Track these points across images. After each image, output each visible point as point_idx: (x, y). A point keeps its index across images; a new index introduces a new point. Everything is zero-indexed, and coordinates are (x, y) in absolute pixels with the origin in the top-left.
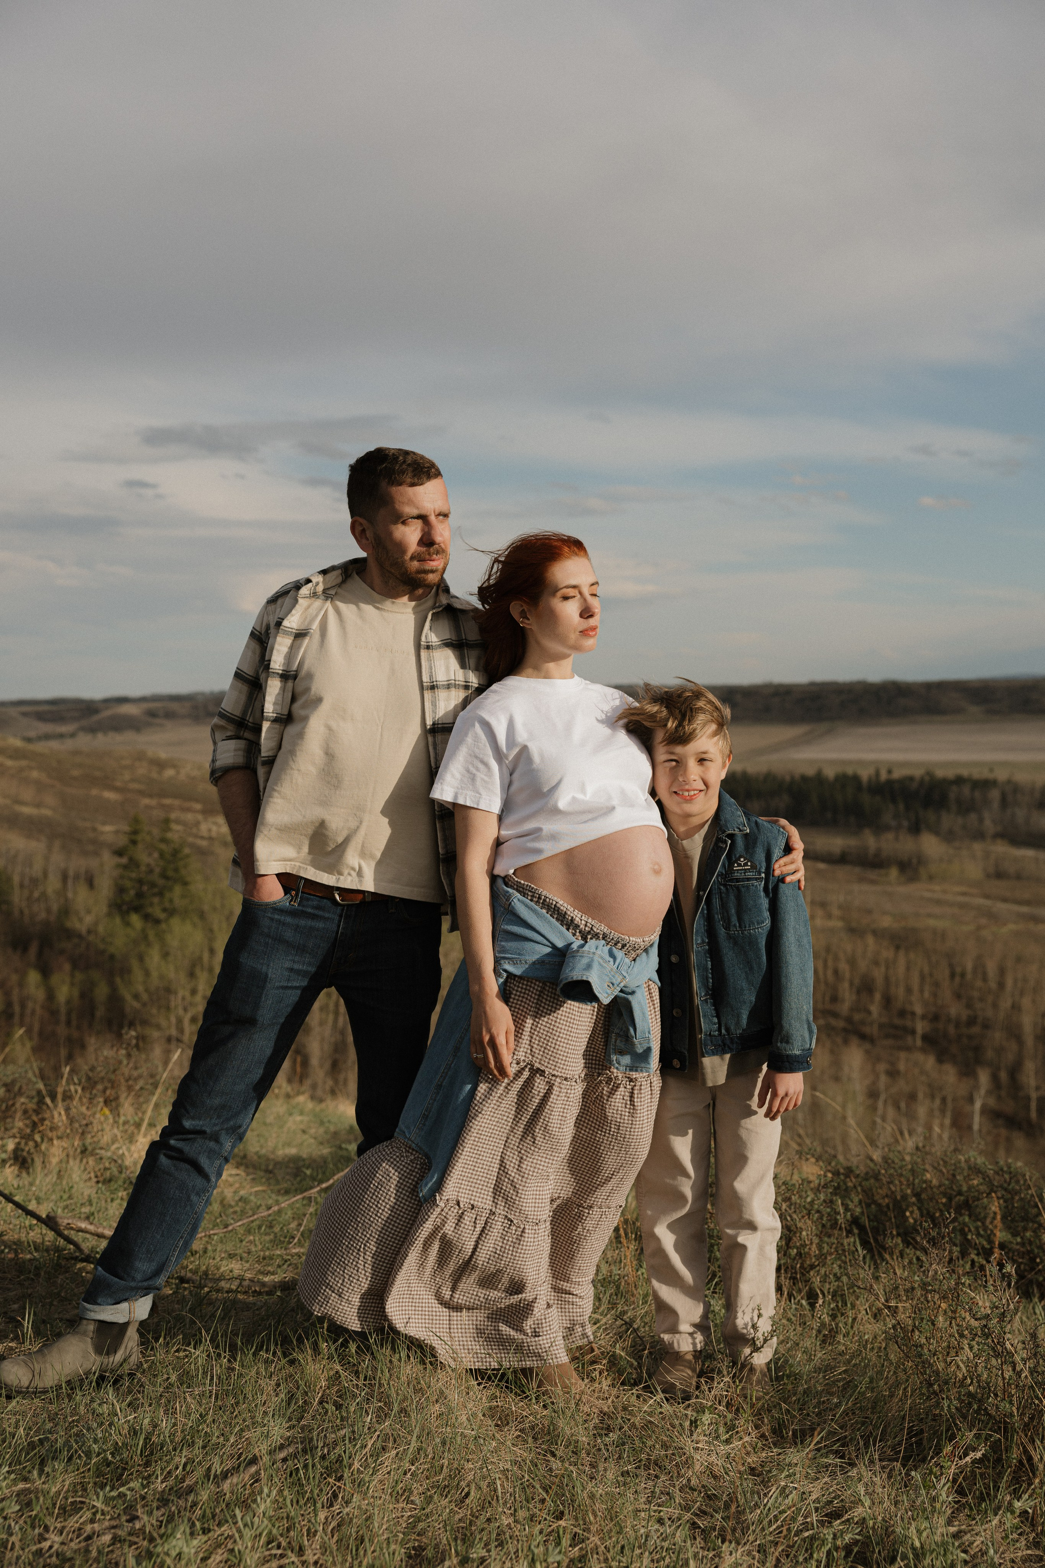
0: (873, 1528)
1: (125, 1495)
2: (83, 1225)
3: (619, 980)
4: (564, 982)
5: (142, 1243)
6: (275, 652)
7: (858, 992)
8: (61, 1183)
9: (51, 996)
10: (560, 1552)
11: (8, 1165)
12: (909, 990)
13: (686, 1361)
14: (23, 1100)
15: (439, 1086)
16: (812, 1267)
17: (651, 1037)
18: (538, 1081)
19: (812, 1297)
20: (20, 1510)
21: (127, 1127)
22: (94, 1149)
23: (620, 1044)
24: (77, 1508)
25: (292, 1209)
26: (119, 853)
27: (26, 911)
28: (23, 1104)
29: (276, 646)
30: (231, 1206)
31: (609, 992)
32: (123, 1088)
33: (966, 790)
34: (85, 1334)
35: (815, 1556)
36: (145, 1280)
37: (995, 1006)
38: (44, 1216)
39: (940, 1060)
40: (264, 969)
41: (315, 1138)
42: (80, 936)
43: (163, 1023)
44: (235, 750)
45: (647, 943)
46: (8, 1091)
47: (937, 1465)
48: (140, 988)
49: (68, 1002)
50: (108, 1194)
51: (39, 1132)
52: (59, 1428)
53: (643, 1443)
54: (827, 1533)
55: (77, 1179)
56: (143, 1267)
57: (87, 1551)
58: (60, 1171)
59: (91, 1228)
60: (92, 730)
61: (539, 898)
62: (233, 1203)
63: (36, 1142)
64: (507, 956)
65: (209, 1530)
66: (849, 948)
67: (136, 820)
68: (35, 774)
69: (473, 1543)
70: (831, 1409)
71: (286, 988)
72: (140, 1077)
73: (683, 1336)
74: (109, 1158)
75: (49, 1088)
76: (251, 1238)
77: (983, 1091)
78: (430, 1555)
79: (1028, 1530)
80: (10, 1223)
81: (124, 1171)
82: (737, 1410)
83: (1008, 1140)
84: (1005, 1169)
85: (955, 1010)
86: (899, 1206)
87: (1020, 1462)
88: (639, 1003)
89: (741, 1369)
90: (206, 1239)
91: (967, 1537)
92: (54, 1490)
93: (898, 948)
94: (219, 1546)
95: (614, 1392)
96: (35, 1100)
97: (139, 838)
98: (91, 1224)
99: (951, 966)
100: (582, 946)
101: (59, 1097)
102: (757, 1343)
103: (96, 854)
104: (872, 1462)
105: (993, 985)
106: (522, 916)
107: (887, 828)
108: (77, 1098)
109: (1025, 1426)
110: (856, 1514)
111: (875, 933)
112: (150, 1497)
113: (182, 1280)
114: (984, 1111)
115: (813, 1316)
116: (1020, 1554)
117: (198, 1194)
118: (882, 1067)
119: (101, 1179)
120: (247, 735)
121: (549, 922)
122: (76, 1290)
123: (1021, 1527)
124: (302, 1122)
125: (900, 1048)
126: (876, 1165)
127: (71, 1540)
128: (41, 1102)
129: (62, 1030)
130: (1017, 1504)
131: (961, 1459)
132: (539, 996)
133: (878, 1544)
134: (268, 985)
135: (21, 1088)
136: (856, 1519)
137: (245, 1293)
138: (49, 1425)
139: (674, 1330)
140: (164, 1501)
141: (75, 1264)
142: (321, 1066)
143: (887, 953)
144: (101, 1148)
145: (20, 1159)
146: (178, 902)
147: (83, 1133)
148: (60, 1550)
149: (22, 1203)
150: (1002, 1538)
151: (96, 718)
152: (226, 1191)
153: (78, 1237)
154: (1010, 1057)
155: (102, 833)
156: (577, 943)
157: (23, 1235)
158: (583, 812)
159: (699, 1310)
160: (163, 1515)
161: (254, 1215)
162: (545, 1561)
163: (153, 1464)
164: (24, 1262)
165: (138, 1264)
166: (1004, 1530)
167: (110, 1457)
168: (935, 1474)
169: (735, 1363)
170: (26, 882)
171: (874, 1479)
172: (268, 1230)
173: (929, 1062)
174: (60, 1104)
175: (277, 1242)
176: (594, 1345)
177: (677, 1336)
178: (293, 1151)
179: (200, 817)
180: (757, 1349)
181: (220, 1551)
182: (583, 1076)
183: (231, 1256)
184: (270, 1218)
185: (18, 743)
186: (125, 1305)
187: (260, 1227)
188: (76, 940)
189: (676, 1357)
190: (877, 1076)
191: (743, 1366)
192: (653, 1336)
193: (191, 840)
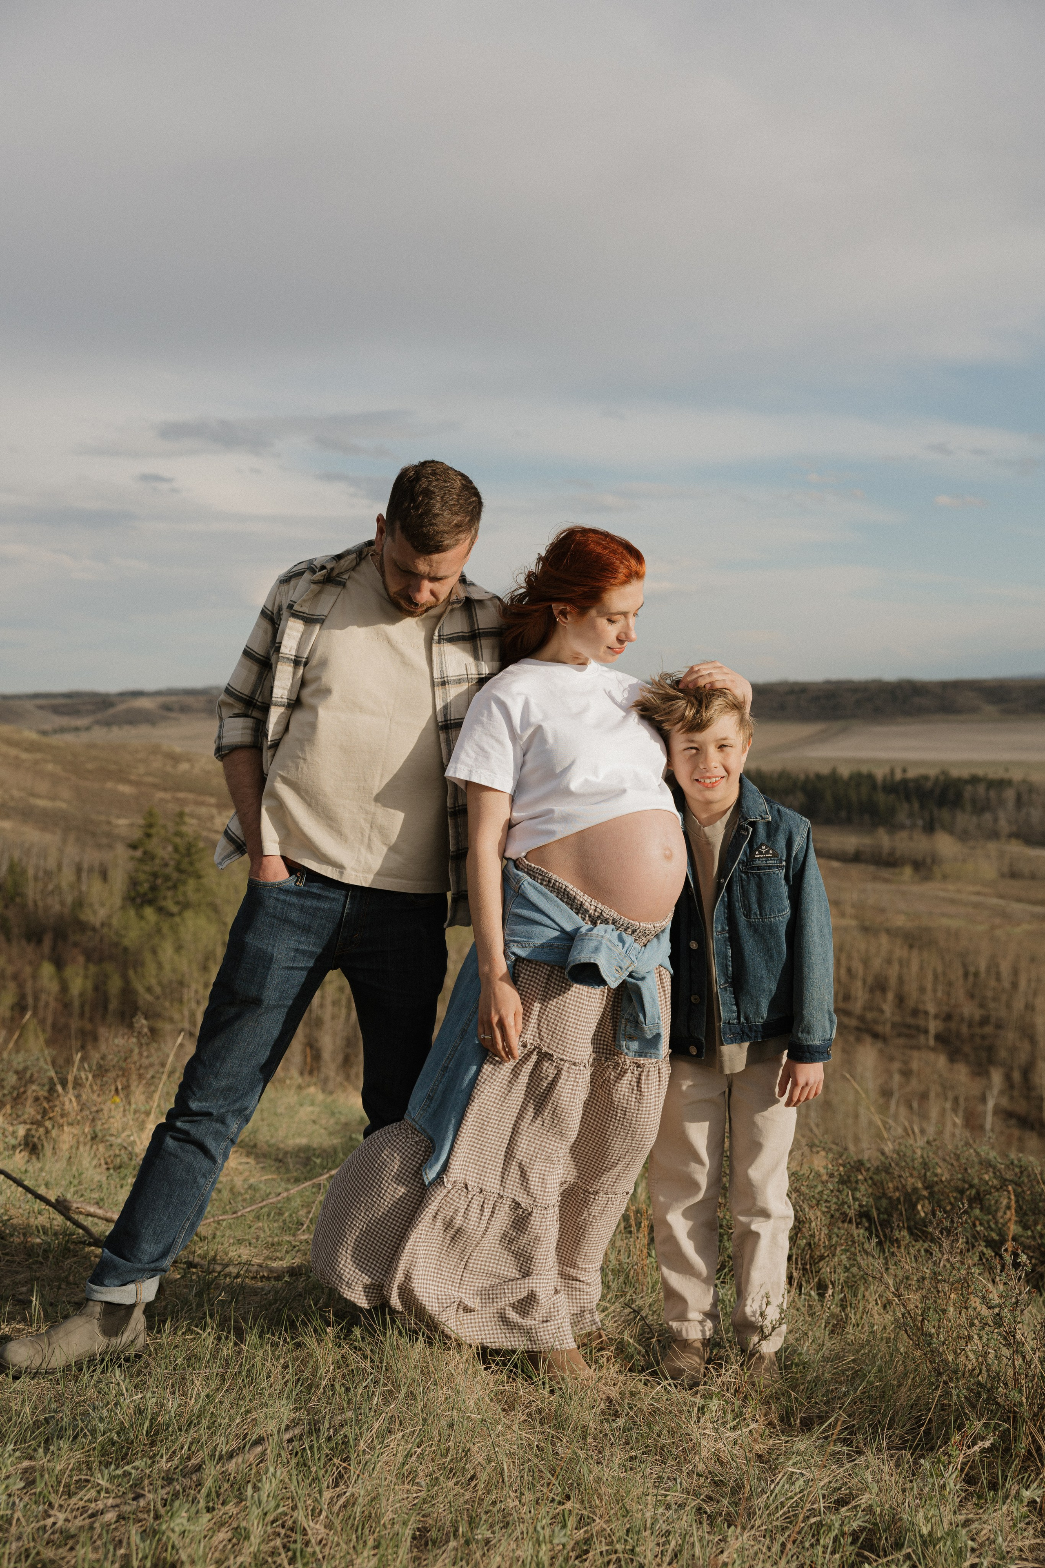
0: (880, 1515)
1: (130, 1474)
2: (92, 1209)
3: (627, 965)
4: (571, 965)
5: (149, 1225)
6: (285, 636)
7: (872, 990)
8: (71, 1170)
9: (64, 988)
10: (565, 1535)
11: (18, 1151)
12: (922, 990)
13: (695, 1348)
14: (34, 1087)
15: (445, 1069)
16: (822, 1258)
17: (661, 1023)
18: (547, 1065)
19: (821, 1288)
20: (24, 1488)
21: (137, 1115)
22: (104, 1136)
23: (630, 1030)
24: (82, 1484)
25: (302, 1197)
26: (134, 847)
27: (40, 904)
28: (34, 1091)
29: (287, 631)
30: (240, 1194)
31: (617, 976)
32: (134, 1077)
33: (981, 789)
34: (91, 1315)
35: (822, 1541)
36: (153, 1262)
37: (1009, 1006)
38: (53, 1200)
39: (952, 1059)
40: (270, 949)
41: (325, 1129)
42: (94, 929)
43: (176, 1016)
44: (243, 729)
45: (658, 929)
46: (20, 1079)
47: (945, 1453)
48: (153, 981)
49: (82, 995)
50: (117, 1180)
51: (50, 1119)
52: (65, 1408)
53: (650, 1428)
54: (834, 1519)
55: (88, 1165)
56: (149, 1248)
57: (91, 1528)
58: (70, 1158)
59: (100, 1212)
60: (108, 724)
61: (549, 882)
62: (243, 1191)
63: (46, 1128)
64: (516, 939)
65: (213, 1509)
66: (862, 946)
67: (150, 814)
68: (50, 767)
69: (479, 1524)
70: (839, 1398)
71: (292, 968)
72: (151, 1065)
73: (692, 1323)
74: (119, 1145)
75: (60, 1075)
76: (260, 1224)
77: (995, 1091)
78: (434, 1536)
79: (1035, 1519)
80: (20, 1207)
81: (134, 1158)
82: (746, 1397)
83: (1020, 1139)
84: (1016, 1162)
85: (969, 1009)
86: (910, 1199)
87: (1029, 1452)
88: (649, 989)
89: (749, 1355)
90: (215, 1225)
91: (975, 1525)
92: (58, 1468)
93: (911, 947)
94: (222, 1524)
95: (621, 1378)
96: (47, 1088)
97: (153, 831)
98: (100, 1208)
99: (965, 966)
100: (591, 930)
101: (70, 1085)
102: (765, 1330)
103: (110, 847)
104: (879, 1450)
105: (1006, 984)
106: (531, 899)
107: (902, 827)
108: (88, 1085)
109: (1034, 1416)
110: (862, 1501)
111: (888, 931)
112: (155, 1475)
113: (191, 1265)
114: (997, 1111)
115: (822, 1306)
116: (1027, 1542)
117: (204, 1176)
118: (896, 1066)
119: (111, 1166)
120: (255, 714)
121: (558, 906)
122: (84, 1274)
123: (1028, 1516)
124: (312, 1112)
125: (913, 1048)
126: (887, 1158)
127: (75, 1517)
128: (52, 1089)
129: (75, 1024)
130: (1026, 1494)
131: (969, 1448)
132: (548, 979)
133: (885, 1531)
134: (274, 965)
135: (32, 1075)
136: (863, 1506)
137: (254, 1278)
138: (54, 1406)
139: (682, 1317)
140: (169, 1480)
141: (83, 1248)
142: (334, 1060)
143: (900, 952)
144: (112, 1135)
145: (31, 1145)
146: (193, 896)
147: (93, 1120)
148: (64, 1527)
149: (32, 1187)
150: (1010, 1527)
151: (111, 711)
152: (236, 1179)
153: (87, 1222)
154: (1023, 1057)
155: (117, 826)
156: (586, 926)
157: (32, 1220)
158: (594, 794)
159: (709, 1300)
160: (168, 1493)
161: (263, 1201)
162: (551, 1542)
163: (159, 1444)
164: (33, 1245)
165: (145, 1246)
166: (1012, 1520)
167: (115, 1438)
168: (943, 1463)
169: (743, 1351)
170: (41, 874)
171: (882, 1467)
172: (276, 1217)
173: (941, 1061)
174: (71, 1091)
175: (284, 1229)
176: (602, 1332)
177: (686, 1323)
178: (304, 1141)
179: (214, 811)
180: (764, 1337)
181: (224, 1529)
182: (591, 1060)
183: (240, 1242)
184: (279, 1205)
185: (33, 736)
186: (131, 1287)
187: (269, 1215)
188: (90, 933)
189: (685, 1345)
190: (891, 1076)
191: (752, 1355)
192: (661, 1325)
193: (205, 833)
